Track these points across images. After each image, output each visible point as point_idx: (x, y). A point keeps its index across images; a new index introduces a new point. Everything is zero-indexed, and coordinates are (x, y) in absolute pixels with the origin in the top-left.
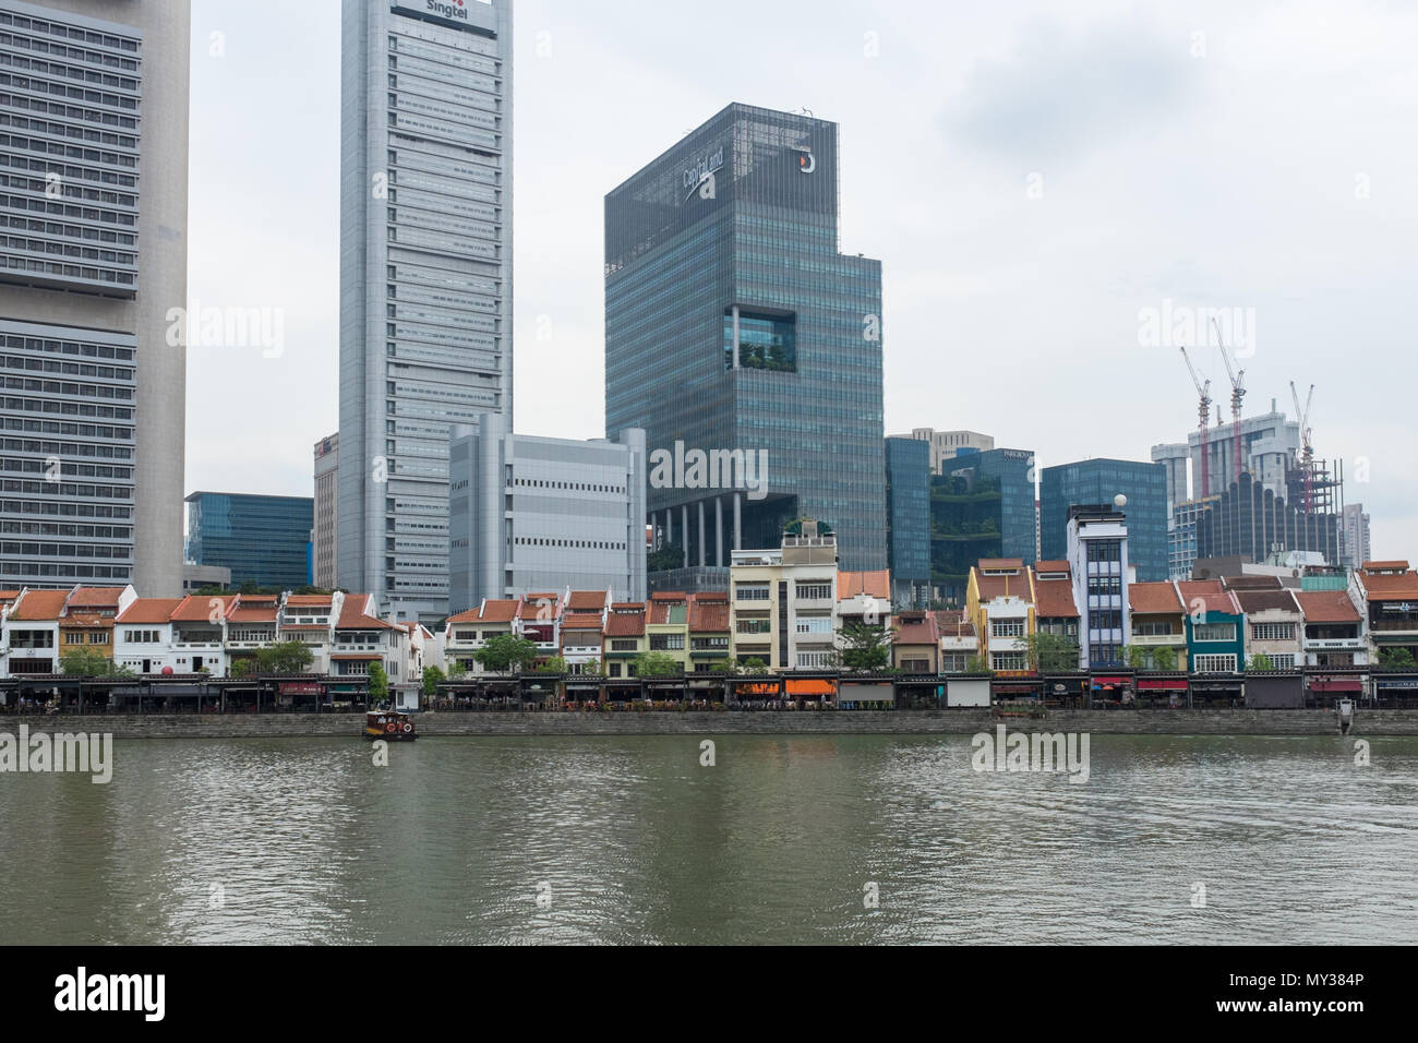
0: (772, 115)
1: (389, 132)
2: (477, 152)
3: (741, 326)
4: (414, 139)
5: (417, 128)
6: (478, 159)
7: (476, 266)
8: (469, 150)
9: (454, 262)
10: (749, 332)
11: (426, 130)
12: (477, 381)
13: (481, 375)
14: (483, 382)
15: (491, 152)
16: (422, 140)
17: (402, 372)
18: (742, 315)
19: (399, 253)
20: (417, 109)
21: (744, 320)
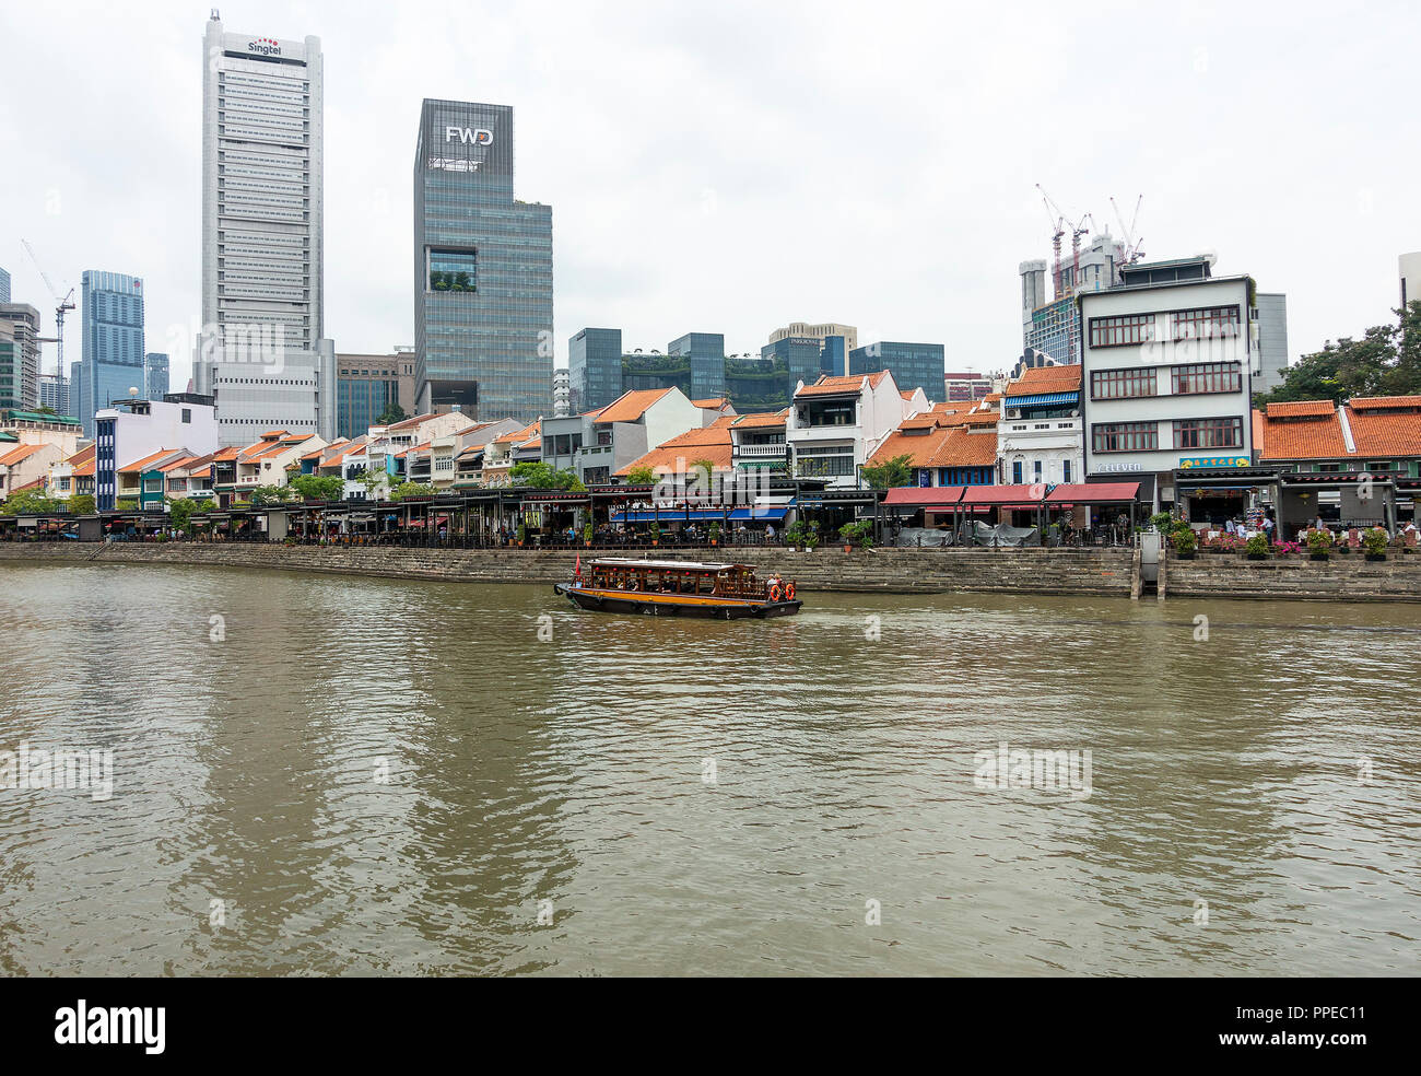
0: (457, 105)
1: (220, 139)
2: (289, 147)
3: (432, 260)
4: (239, 142)
5: (241, 135)
6: (292, 152)
7: (289, 227)
8: (284, 146)
9: (273, 226)
10: (446, 264)
11: (248, 135)
12: (290, 308)
13: (294, 304)
14: (297, 309)
15: (301, 146)
16: (246, 142)
17: (231, 305)
18: (432, 251)
19: (228, 222)
20: (241, 121)
21: (436, 255)
